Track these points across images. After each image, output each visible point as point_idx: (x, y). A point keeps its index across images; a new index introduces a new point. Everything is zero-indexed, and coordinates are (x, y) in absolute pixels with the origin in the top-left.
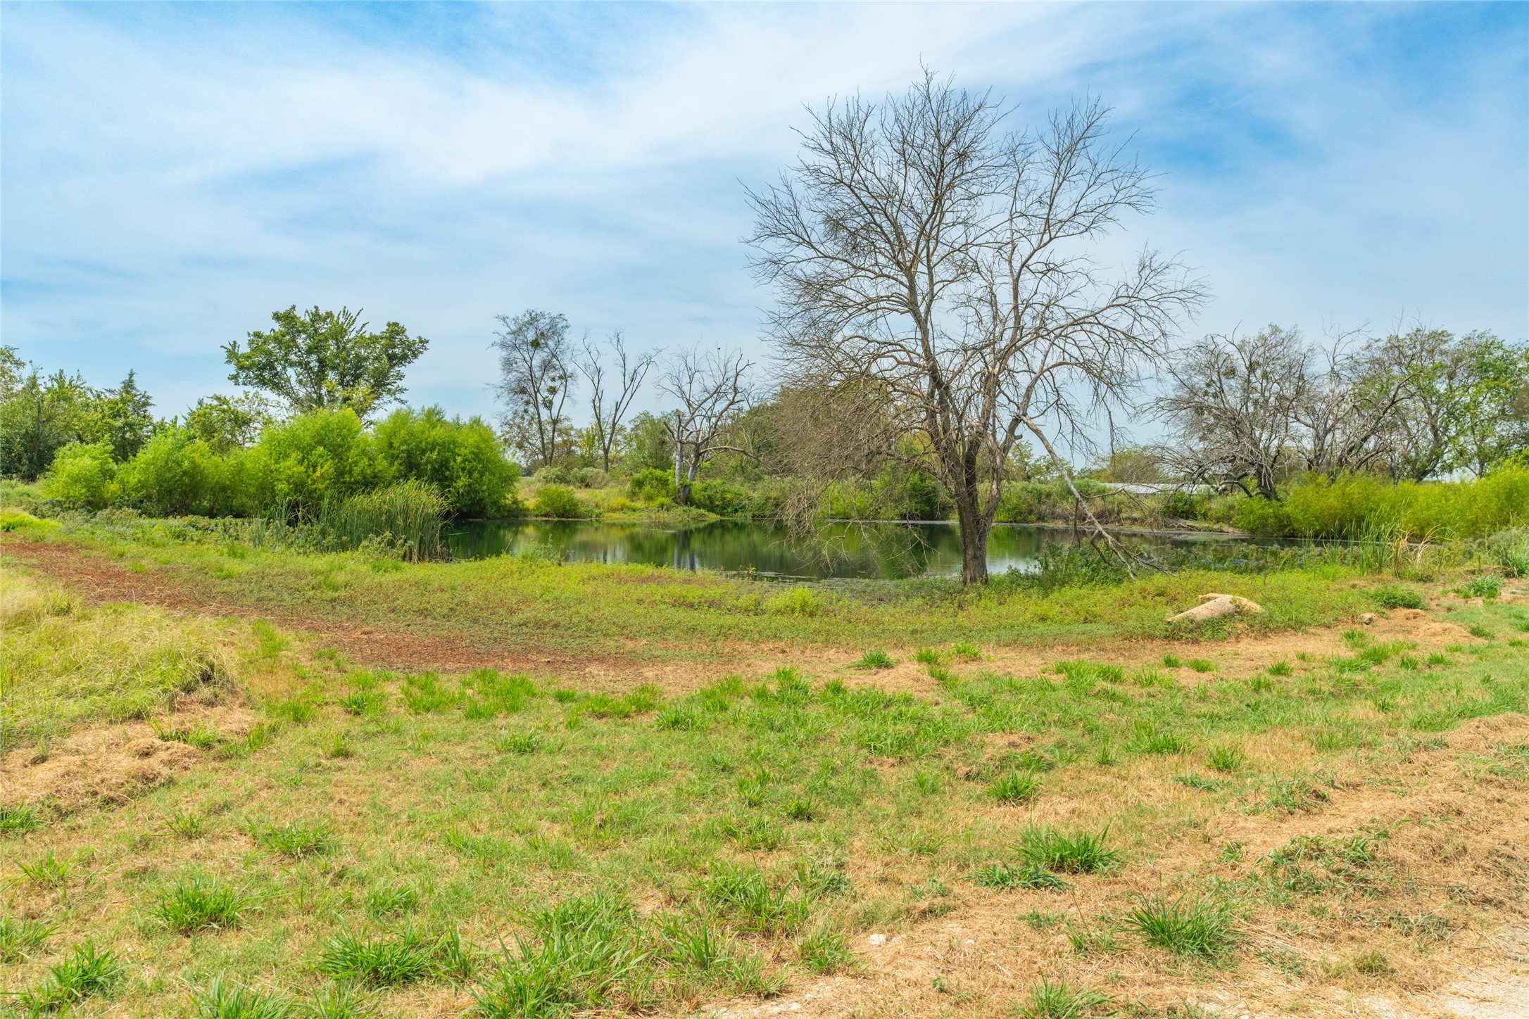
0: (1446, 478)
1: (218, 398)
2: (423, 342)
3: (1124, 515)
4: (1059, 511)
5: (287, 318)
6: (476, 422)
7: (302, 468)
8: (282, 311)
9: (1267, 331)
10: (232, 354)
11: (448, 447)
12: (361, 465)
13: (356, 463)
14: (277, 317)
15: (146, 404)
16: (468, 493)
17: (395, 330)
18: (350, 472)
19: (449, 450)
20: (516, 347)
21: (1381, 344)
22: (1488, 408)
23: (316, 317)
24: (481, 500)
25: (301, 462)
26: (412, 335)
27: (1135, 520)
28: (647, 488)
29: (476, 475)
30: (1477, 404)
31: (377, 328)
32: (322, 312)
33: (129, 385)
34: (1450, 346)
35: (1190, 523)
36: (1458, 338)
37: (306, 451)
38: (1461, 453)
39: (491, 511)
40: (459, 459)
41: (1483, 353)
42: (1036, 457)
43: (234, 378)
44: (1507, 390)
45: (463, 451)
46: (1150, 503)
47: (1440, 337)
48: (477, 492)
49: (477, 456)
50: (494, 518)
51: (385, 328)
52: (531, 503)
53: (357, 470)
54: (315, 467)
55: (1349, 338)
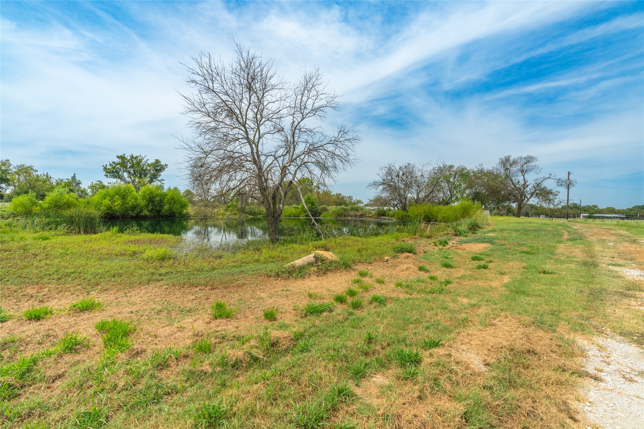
0: (453, 204)
1: (99, 181)
2: (166, 165)
3: (367, 215)
4: (350, 214)
5: (122, 158)
6: (176, 189)
7: (110, 202)
8: (119, 155)
9: (407, 164)
10: (105, 169)
11: (164, 196)
12: (132, 201)
13: (130, 201)
14: (118, 157)
15: (80, 184)
16: (169, 210)
17: (157, 161)
18: (128, 204)
19: (163, 197)
20: (195, 167)
21: (437, 169)
22: (463, 186)
23: (132, 157)
24: (174, 212)
25: (110, 200)
26: (163, 163)
27: (370, 217)
28: (231, 208)
29: (172, 204)
30: (460, 185)
31: (151, 161)
32: (134, 156)
33: (74, 178)
34: (455, 169)
35: (384, 217)
36: (456, 167)
37: (112, 197)
38: (457, 198)
39: (177, 215)
40: (166, 200)
41: (462, 171)
42: (354, 200)
43: (106, 176)
44: (468, 181)
45: (168, 197)
46: (373, 212)
47: (451, 167)
48: (172, 209)
49: (173, 199)
50: (178, 217)
51: (154, 161)
52: (192, 213)
53: (130, 203)
54: (115, 202)
55: (426, 165)
